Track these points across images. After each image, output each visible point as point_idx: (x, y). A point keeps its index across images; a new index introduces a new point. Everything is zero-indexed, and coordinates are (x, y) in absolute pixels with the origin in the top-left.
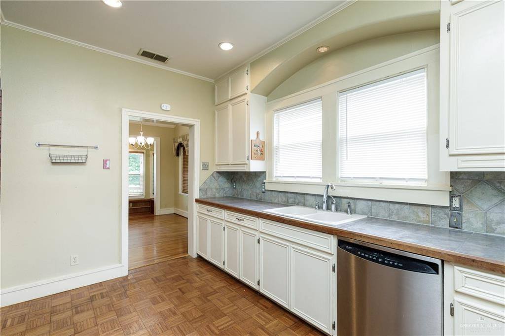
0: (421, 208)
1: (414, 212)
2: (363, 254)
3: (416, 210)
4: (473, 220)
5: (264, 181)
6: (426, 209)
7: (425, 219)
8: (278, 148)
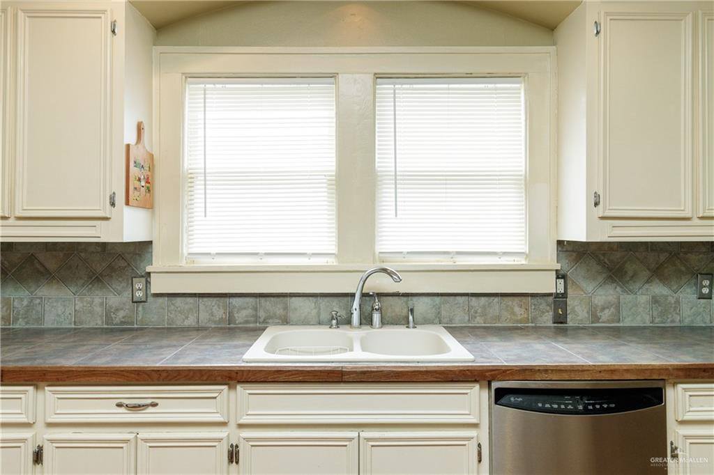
0: (517, 299)
1: (507, 306)
2: (548, 406)
3: (510, 303)
4: (578, 309)
5: (148, 269)
6: (524, 299)
7: (522, 316)
8: (191, 178)
